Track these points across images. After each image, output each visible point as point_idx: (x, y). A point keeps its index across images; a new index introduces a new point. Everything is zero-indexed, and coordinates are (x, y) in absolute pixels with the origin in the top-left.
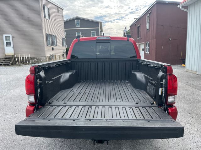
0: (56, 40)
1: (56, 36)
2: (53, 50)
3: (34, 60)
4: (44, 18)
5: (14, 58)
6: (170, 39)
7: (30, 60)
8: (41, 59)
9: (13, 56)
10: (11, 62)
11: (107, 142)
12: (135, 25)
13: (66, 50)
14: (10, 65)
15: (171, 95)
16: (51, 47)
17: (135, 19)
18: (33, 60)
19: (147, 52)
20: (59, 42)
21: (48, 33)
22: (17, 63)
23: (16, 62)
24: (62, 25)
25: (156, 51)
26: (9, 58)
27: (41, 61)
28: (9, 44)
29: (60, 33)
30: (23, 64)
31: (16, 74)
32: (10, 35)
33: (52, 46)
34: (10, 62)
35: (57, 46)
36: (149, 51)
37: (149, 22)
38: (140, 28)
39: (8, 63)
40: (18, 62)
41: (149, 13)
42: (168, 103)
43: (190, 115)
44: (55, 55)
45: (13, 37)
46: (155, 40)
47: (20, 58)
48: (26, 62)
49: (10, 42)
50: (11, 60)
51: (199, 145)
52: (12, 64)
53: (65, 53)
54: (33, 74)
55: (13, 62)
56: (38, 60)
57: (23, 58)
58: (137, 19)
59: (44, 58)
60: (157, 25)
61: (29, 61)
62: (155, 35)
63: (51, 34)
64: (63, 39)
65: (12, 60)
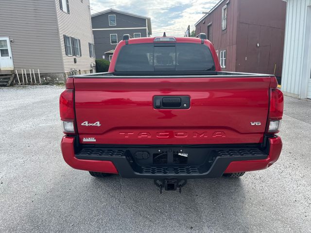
0: (80, 46)
1: (79, 40)
2: (75, 62)
3: (46, 78)
4: (60, 11)
5: (13, 75)
6: (258, 45)
7: (40, 78)
8: (57, 77)
9: (13, 72)
10: (10, 82)
11: (180, 189)
12: (204, 23)
13: (95, 63)
14: (8, 86)
15: (274, 120)
16: (72, 58)
17: (203, 13)
18: (44, 79)
19: (222, 65)
20: (85, 49)
21: (67, 35)
22: (20, 83)
23: (17, 81)
24: (89, 23)
25: (236, 63)
26: (6, 75)
27: (57, 79)
28: (5, 52)
29: (86, 36)
30: (29, 84)
31: (21, 100)
32: (7, 39)
33: (73, 55)
34: (7, 82)
35: (81, 56)
36: (225, 65)
37: (226, 17)
38: (211, 28)
39: (5, 84)
40: (21, 81)
41: (227, 4)
42: (269, 132)
43: (292, 155)
44: (80, 70)
45: (11, 41)
46: (235, 46)
47: (24, 74)
48: (33, 81)
49: (7, 50)
50: (9, 78)
51: (307, 195)
52: (12, 85)
53: (94, 68)
54: (72, 90)
55: (13, 81)
56: (52, 78)
57: (28, 75)
58: (206, 13)
59: (63, 76)
60: (239, 23)
61: (38, 80)
62: (235, 39)
63: (71, 38)
64: (90, 44)
65: (12, 79)
